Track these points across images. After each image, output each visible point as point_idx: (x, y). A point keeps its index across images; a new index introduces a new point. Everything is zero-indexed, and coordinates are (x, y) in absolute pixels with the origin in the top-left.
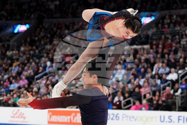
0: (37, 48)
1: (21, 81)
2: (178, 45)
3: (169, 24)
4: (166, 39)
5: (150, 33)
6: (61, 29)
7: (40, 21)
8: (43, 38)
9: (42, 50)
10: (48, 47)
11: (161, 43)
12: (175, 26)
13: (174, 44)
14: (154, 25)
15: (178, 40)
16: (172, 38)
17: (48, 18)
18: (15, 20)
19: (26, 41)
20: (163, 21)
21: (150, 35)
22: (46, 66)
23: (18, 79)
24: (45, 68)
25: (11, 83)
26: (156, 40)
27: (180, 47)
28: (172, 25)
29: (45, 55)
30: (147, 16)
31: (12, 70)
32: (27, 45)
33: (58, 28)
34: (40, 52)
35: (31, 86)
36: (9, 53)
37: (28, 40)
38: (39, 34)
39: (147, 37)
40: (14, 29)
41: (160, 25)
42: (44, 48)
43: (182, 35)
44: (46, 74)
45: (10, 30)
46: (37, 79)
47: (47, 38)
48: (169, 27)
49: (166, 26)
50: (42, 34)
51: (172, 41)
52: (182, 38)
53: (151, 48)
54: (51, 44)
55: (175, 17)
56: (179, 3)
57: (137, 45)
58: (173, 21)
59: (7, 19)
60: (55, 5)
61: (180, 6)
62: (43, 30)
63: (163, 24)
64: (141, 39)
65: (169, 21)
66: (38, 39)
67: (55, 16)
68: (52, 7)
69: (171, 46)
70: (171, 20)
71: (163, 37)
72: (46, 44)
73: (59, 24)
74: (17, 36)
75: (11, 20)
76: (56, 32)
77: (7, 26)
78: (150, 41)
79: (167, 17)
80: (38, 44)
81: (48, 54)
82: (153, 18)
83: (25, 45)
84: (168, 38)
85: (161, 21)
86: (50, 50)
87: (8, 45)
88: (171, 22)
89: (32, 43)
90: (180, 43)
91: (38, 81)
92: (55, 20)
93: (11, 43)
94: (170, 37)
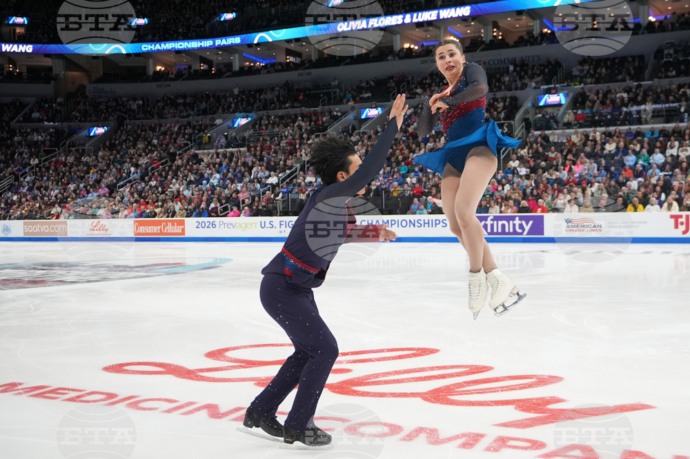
0: (118, 153)
1: (100, 190)
2: (277, 147)
3: (267, 126)
4: (265, 140)
5: (246, 134)
6: (145, 131)
7: (120, 122)
8: (125, 141)
9: (124, 154)
10: (132, 151)
11: (259, 145)
12: (273, 127)
13: (273, 147)
14: (250, 127)
15: (277, 142)
16: (271, 139)
17: (130, 119)
18: (90, 121)
19: (104, 144)
20: (261, 122)
21: (247, 137)
22: (130, 172)
23: (97, 187)
24: (129, 174)
25: (88, 192)
26: (253, 141)
27: (280, 149)
28: (270, 126)
29: (128, 160)
30: (243, 118)
31: (89, 177)
32: (107, 149)
33: (142, 131)
34: (121, 157)
35: (113, 195)
36: (83, 159)
37: (107, 143)
38: (120, 137)
39: (244, 139)
40: (90, 132)
41: (257, 126)
42: (127, 153)
43: (282, 137)
44: (130, 181)
45: (85, 133)
46: (120, 187)
47: (130, 141)
48: (267, 129)
49: (264, 127)
50: (124, 137)
51: (271, 143)
52: (282, 140)
53: (249, 150)
54: (134, 148)
55: (273, 117)
56: (277, 103)
57: (232, 148)
58: (271, 122)
59: (80, 121)
60: (138, 105)
61: (278, 106)
62: (124, 132)
63: (260, 125)
64: (237, 141)
65: (266, 122)
66: (119, 142)
67: (137, 117)
68: (135, 107)
69: (270, 148)
70: (269, 121)
71: (261, 138)
72: (128, 148)
73: (143, 126)
74: (94, 140)
75: (85, 121)
76: (141, 134)
77: (80, 129)
78: (246, 143)
79: (264, 117)
80: (119, 147)
81: (131, 159)
82: (250, 119)
83: (104, 149)
84: (266, 140)
85: (258, 122)
86: (134, 155)
87: (83, 150)
88: (269, 123)
89: (112, 147)
90: (279, 145)
91: (121, 189)
92: (138, 122)
93: (87, 147)
94: (268, 139)
